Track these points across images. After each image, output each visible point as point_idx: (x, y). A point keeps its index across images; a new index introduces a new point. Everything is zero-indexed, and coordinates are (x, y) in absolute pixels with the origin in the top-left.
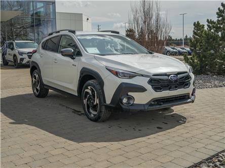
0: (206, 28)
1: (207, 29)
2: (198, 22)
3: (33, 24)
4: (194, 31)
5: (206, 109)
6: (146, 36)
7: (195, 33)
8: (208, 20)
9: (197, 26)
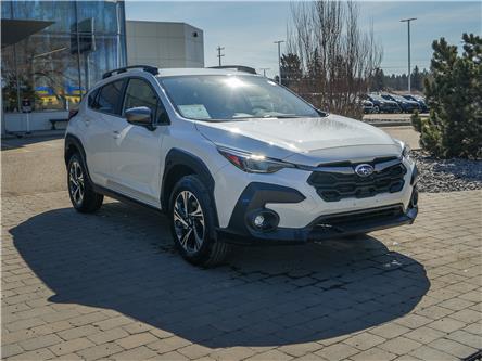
0: (460, 54)
1: (464, 55)
2: (442, 40)
3: (74, 48)
4: (433, 61)
5: (465, 239)
6: (328, 73)
7: (435, 65)
8: (465, 37)
9: (441, 48)
